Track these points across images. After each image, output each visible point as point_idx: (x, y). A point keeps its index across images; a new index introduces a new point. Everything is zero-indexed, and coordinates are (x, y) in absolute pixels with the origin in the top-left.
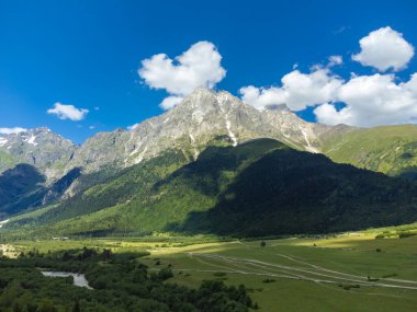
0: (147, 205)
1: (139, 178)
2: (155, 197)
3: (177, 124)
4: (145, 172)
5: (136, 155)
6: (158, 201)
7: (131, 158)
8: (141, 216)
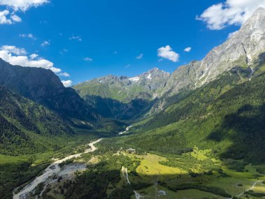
0: (196, 124)
1: (197, 100)
2: (203, 117)
3: (235, 48)
4: (202, 94)
5: (204, 79)
6: (205, 120)
7: (199, 82)
8: (191, 133)
